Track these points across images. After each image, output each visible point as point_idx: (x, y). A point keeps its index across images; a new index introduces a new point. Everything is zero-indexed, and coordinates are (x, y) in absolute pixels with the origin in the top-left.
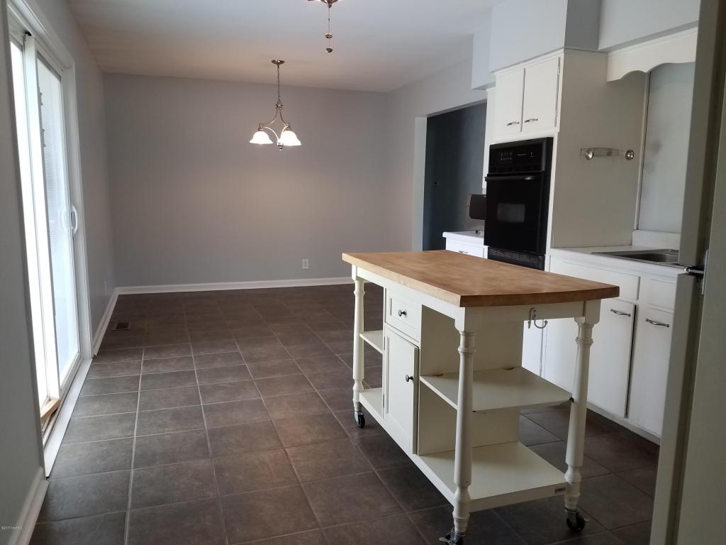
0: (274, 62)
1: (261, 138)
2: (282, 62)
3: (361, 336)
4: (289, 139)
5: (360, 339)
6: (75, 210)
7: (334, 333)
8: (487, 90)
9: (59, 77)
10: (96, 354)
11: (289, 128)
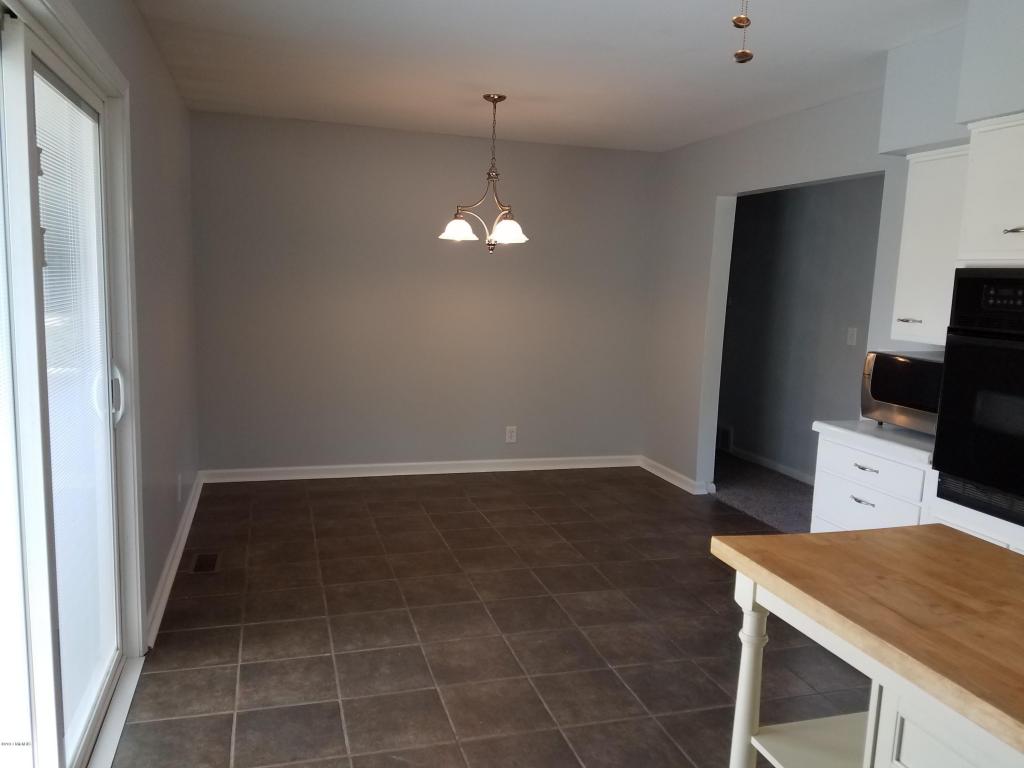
0: (487, 97)
1: (458, 231)
2: (501, 98)
3: (754, 742)
4: (508, 232)
5: (750, 748)
6: (119, 376)
7: (590, 599)
8: (908, 157)
9: (95, 115)
10: (152, 645)
11: (509, 216)
